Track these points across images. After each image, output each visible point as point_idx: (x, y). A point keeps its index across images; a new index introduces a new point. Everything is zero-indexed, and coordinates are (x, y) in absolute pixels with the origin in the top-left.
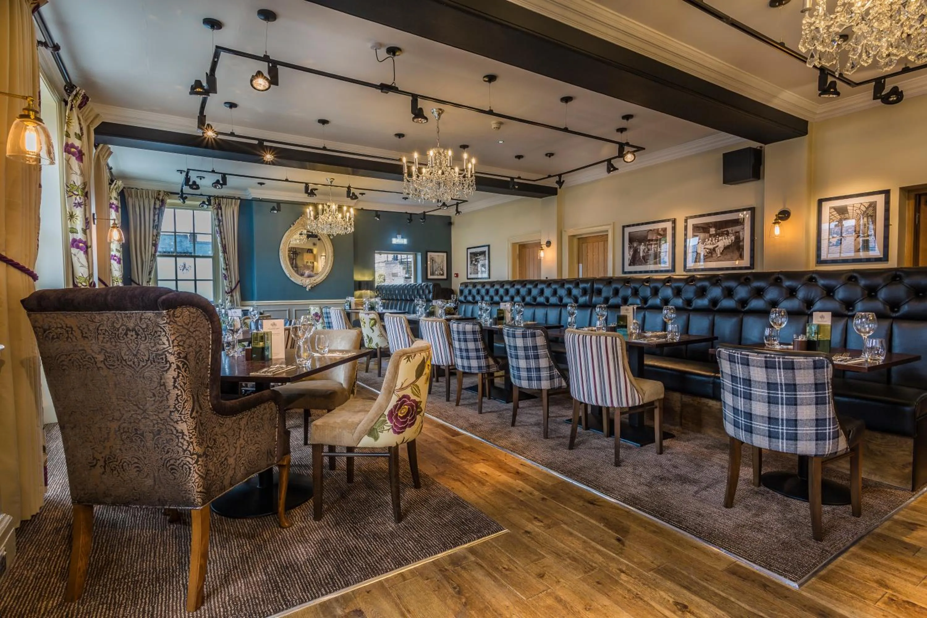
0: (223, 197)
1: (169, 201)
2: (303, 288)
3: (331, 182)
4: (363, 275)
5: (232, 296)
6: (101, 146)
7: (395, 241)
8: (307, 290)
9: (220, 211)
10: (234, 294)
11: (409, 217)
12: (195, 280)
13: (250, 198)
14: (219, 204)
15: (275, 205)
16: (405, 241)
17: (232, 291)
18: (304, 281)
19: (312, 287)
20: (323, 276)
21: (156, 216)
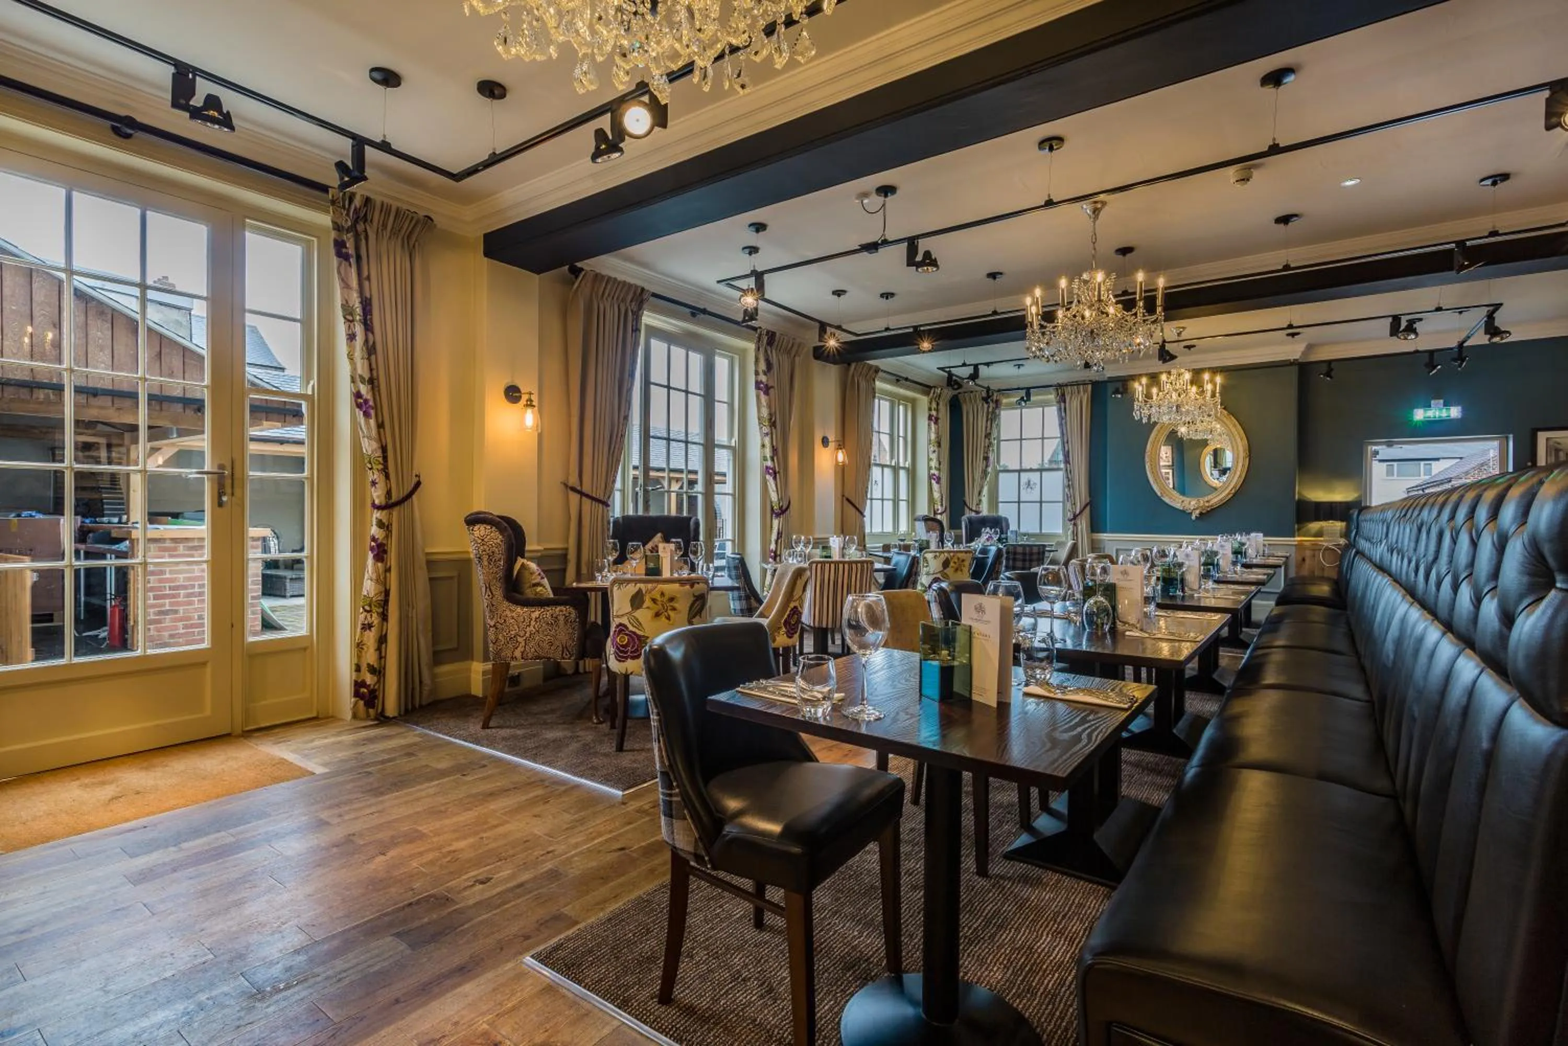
0: (1066, 385)
1: (1005, 401)
2: (1185, 514)
3: (1179, 334)
4: (1331, 490)
5: (1075, 524)
6: (853, 365)
7: (1419, 415)
8: (1193, 517)
9: (1063, 405)
10: (1079, 522)
11: (1426, 358)
12: (1041, 502)
13: (1106, 379)
14: (1063, 395)
15: (1119, 385)
16: (1455, 412)
17: (1075, 517)
18: (1186, 503)
19: (1201, 514)
20: (1224, 494)
21: (989, 423)
